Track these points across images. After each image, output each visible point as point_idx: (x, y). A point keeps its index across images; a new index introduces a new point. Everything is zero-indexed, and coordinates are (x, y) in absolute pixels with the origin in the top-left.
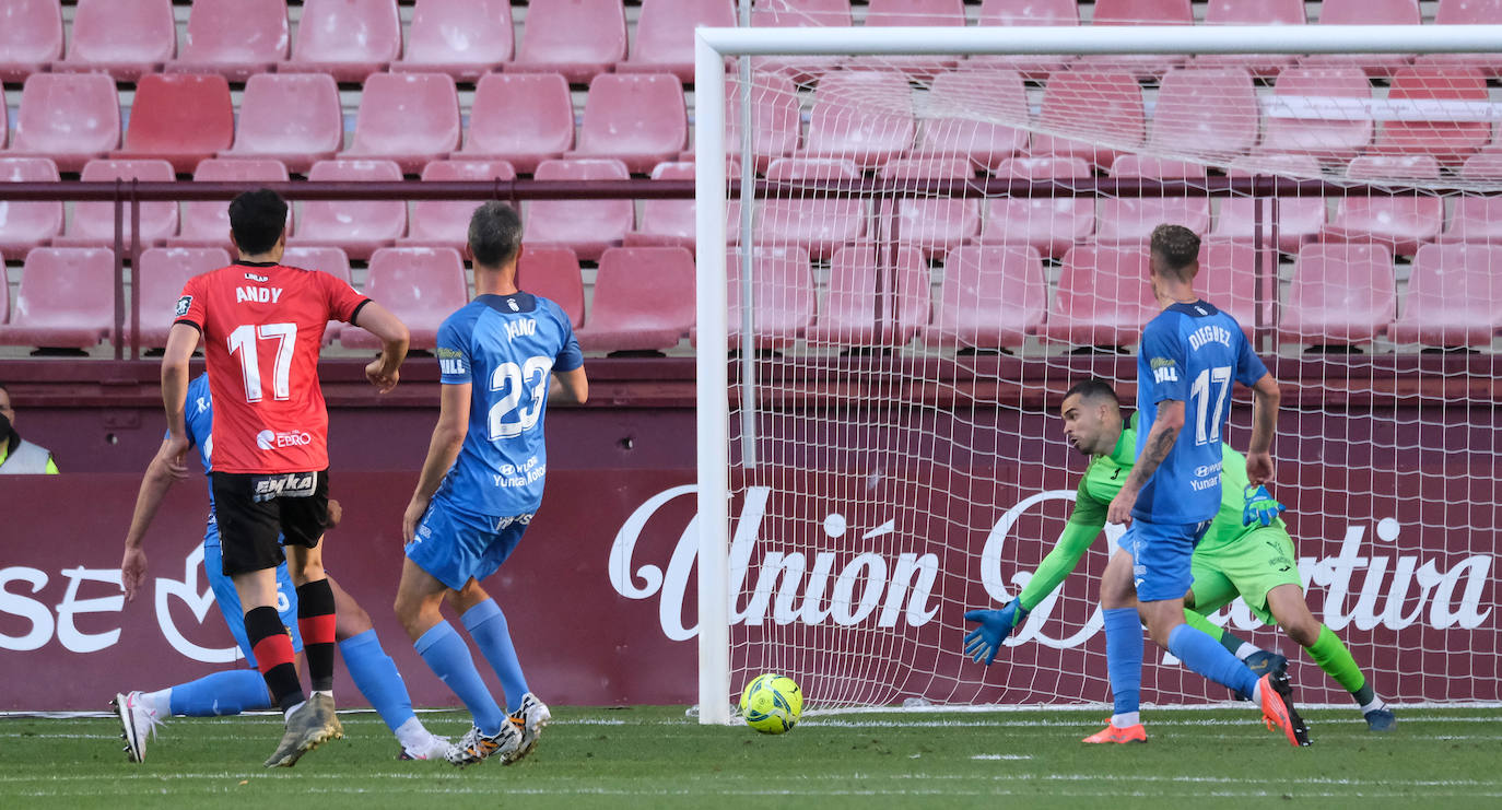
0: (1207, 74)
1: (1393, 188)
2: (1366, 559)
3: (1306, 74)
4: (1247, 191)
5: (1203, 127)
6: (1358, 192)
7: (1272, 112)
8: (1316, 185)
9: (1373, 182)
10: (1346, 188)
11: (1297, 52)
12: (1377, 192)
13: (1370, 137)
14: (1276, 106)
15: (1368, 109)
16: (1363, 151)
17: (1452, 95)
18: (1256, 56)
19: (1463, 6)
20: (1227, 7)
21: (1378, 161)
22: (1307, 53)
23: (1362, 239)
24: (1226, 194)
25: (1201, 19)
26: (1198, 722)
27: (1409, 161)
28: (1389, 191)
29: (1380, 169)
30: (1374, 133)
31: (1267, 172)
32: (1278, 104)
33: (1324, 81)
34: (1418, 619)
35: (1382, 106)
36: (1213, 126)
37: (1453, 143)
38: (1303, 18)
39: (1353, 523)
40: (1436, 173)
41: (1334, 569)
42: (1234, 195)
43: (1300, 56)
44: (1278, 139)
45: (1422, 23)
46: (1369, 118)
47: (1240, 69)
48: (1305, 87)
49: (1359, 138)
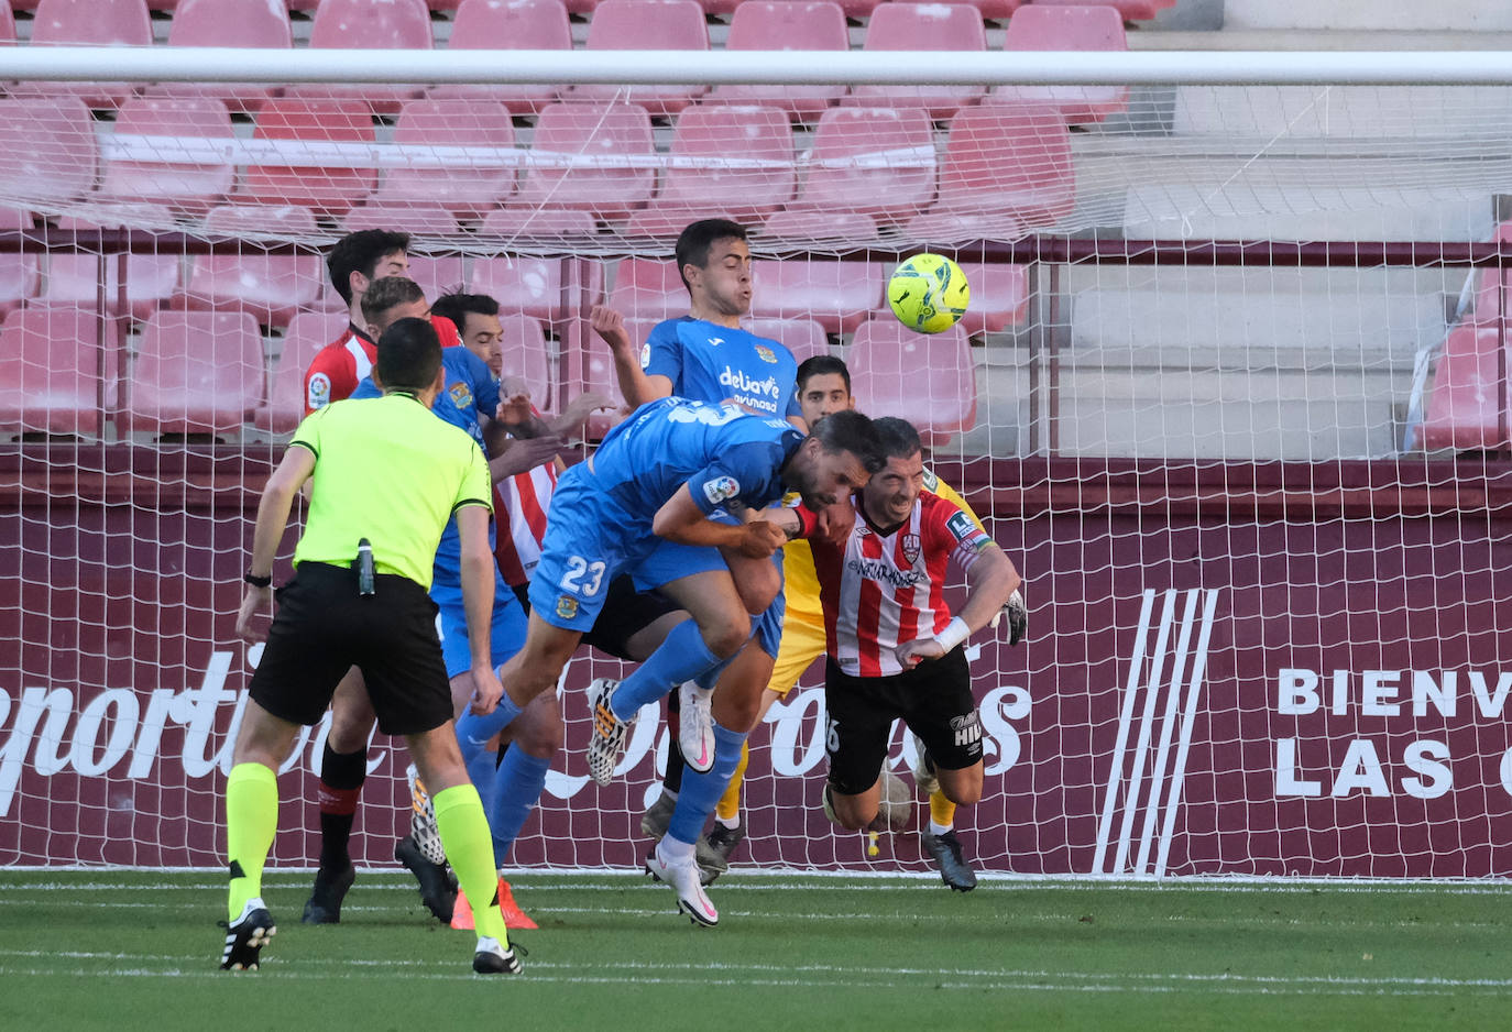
0: (33, 104)
1: (267, 244)
2: (233, 692)
3: (154, 106)
4: (94, 247)
5: (29, 168)
6: (227, 248)
7: (112, 154)
8: (176, 240)
9: (242, 235)
10: (211, 243)
11: (143, 80)
12: (250, 249)
13: (231, 183)
14: (118, 146)
15: (229, 150)
16: (220, 200)
17: (318, 135)
18: (92, 83)
19: (343, 27)
20: (57, 25)
21: (243, 212)
22: (154, 81)
23: (230, 306)
24: (69, 250)
25: (27, 39)
26: (40, 886)
27: (281, 212)
28: (264, 247)
29: (243, 223)
30: (236, 180)
31: (113, 223)
32: (123, 144)
33: (177, 116)
34: (297, 763)
35: (247, 148)
36: (41, 167)
37: (337, 191)
38: (150, 40)
39: (219, 648)
40: (313, 225)
41: (194, 703)
42: (80, 251)
43: (145, 85)
44: (118, 184)
45: (293, 47)
46: (230, 162)
47: (75, 98)
48: (148, 124)
49: (220, 184)
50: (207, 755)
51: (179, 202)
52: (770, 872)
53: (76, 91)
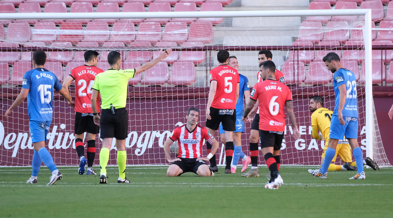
0: (19, 24)
1: (63, 49)
2: (58, 133)
3: (41, 24)
4: (31, 50)
5: (18, 36)
6: (55, 50)
7: (34, 33)
8: (46, 49)
9: (58, 48)
10: (52, 49)
12: (60, 50)
13: (56, 38)
14: (35, 31)
15: (55, 32)
16: (54, 41)
17: (72, 29)
18: (30, 20)
19: (77, 8)
20: (23, 9)
21: (58, 43)
22: (41, 19)
23: (57, 61)
24: (26, 51)
25: (17, 11)
26: (22, 170)
27: (65, 43)
28: (62, 50)
29: (59, 45)
30: (57, 37)
31: (34, 46)
32: (36, 31)
33: (45, 25)
34: (70, 146)
35: (59, 31)
36: (20, 35)
37: (76, 39)
38: (40, 11)
39: (55, 125)
40: (71, 46)
41: (51, 135)
42: (28, 51)
43: (40, 20)
44: (35, 38)
45: (67, 12)
46: (56, 34)
47: (27, 22)
48: (40, 27)
49: (54, 38)
50: (53, 145)
51: (46, 42)
52: (159, 165)
53: (26, 21)
